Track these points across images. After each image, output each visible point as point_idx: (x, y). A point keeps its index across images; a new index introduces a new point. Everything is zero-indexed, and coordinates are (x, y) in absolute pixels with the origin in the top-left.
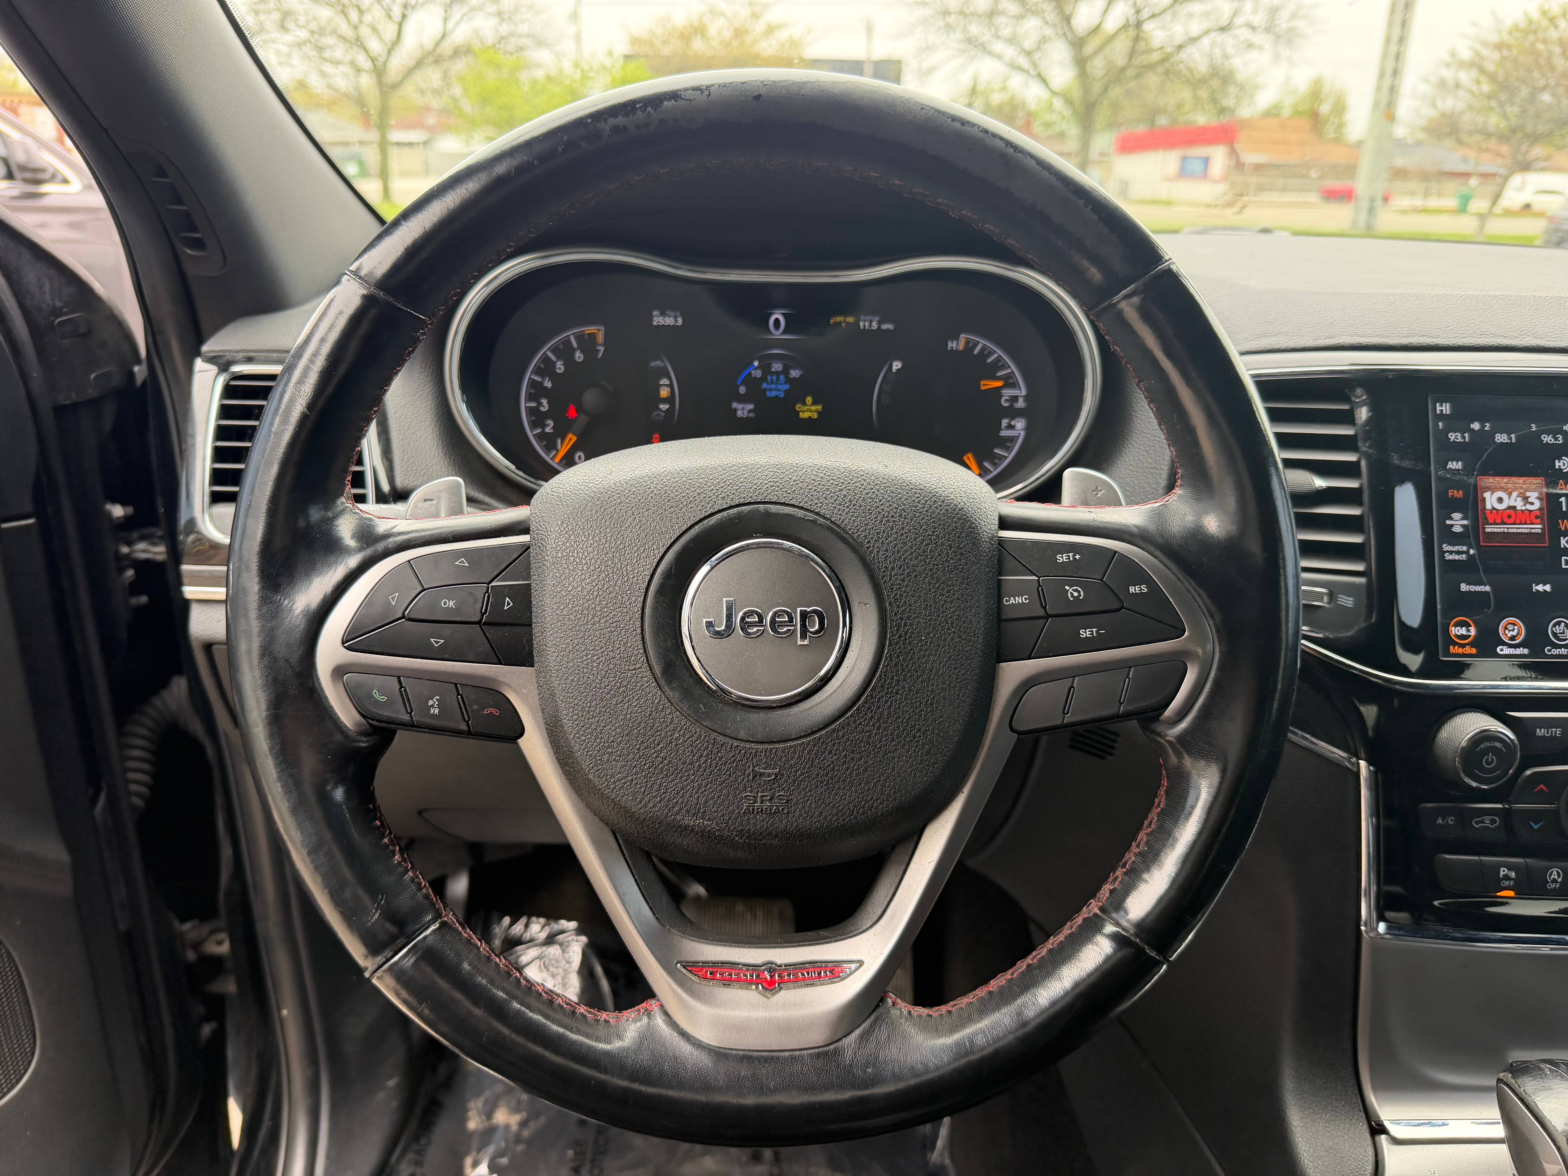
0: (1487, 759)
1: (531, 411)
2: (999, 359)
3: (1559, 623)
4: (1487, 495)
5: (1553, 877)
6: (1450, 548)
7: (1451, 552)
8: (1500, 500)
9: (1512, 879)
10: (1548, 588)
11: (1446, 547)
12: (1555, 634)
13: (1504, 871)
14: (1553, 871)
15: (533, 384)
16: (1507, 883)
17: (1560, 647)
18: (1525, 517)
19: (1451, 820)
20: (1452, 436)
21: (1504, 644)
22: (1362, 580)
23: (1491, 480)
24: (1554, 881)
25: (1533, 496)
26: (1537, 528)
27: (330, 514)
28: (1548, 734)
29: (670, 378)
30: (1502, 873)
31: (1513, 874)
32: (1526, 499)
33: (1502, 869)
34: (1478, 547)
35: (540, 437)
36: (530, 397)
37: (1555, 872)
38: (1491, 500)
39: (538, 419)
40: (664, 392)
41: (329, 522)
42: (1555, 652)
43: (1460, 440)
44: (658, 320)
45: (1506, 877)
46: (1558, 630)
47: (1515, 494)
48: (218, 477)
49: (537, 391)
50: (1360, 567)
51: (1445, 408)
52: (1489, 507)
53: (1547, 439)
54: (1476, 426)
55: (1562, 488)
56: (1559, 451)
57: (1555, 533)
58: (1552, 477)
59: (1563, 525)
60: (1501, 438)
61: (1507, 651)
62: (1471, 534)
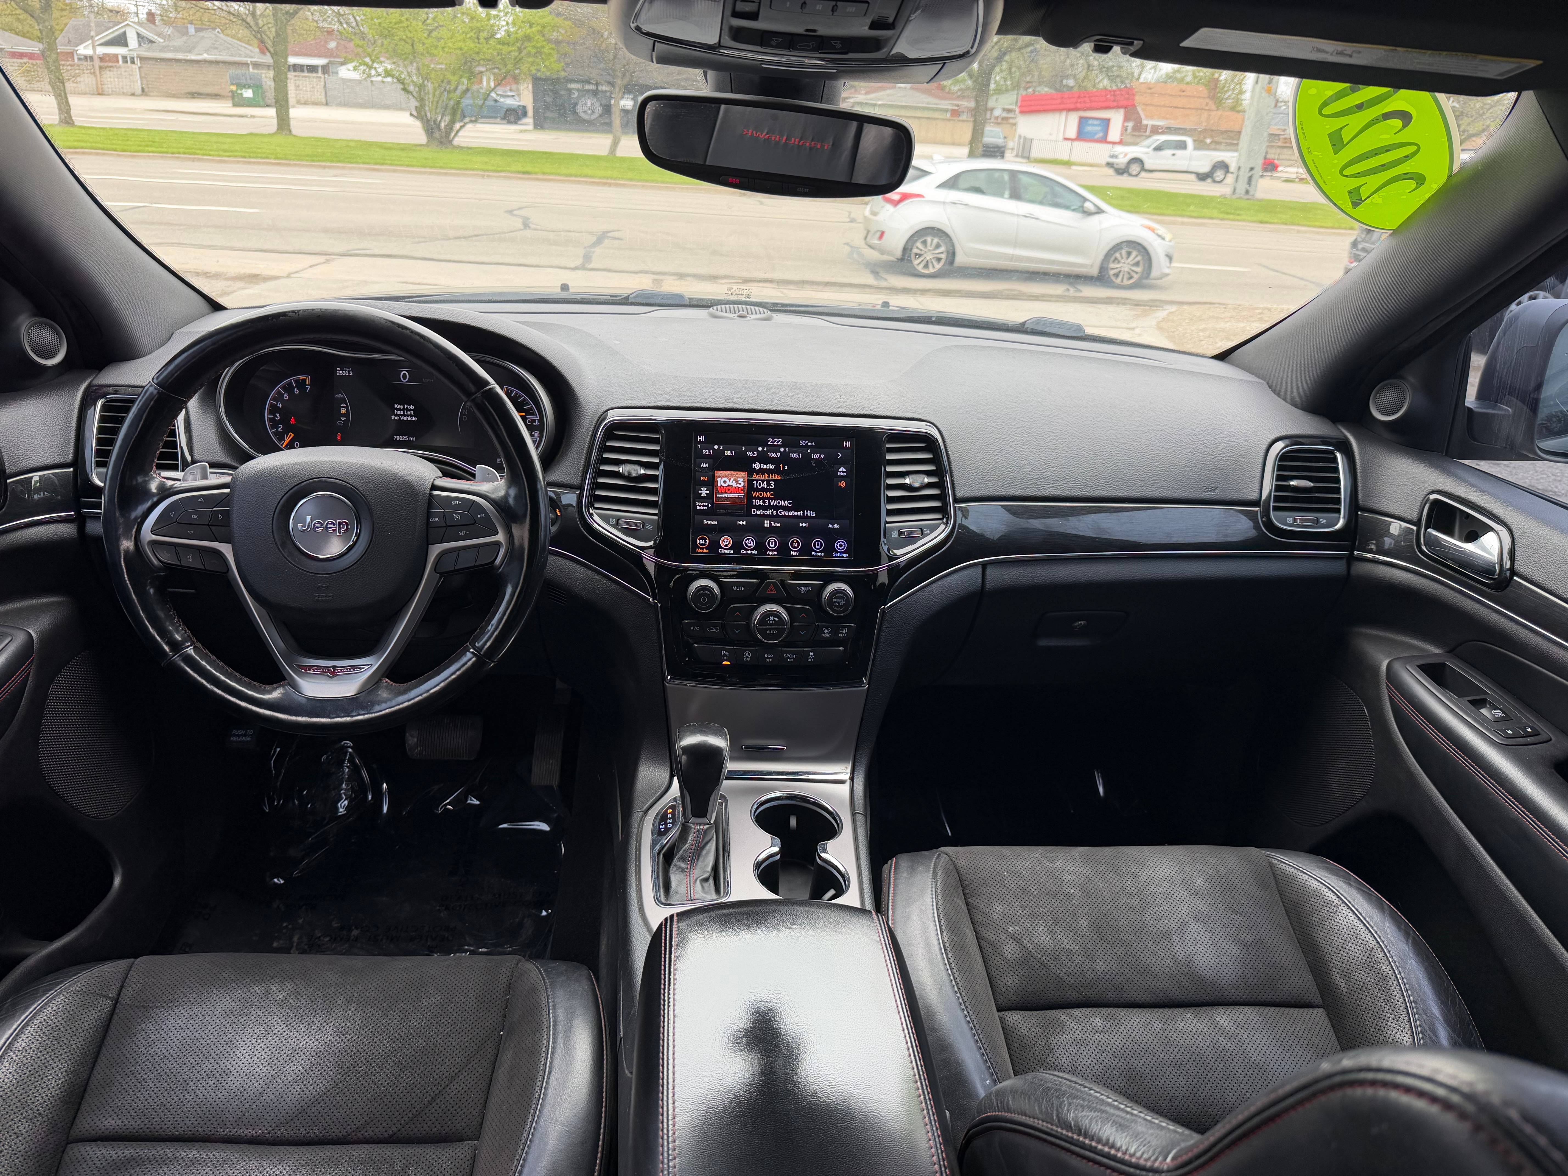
0: (703, 599)
1: (270, 420)
2: (524, 400)
3: (749, 539)
4: (719, 480)
5: (746, 655)
6: (700, 504)
7: (700, 506)
8: (725, 482)
9: (727, 656)
10: (744, 523)
11: (698, 503)
12: (746, 544)
14: (746, 653)
15: (271, 405)
16: (725, 658)
17: (748, 550)
18: (737, 490)
19: (697, 628)
20: (704, 452)
21: (722, 548)
22: (656, 518)
23: (721, 472)
24: (747, 657)
25: (741, 480)
26: (741, 495)
27: (147, 479)
28: (739, 589)
29: (347, 404)
30: (722, 653)
31: (728, 654)
32: (737, 482)
33: (722, 651)
34: (712, 504)
35: (275, 434)
36: (270, 413)
38: (720, 482)
39: (274, 424)
40: (343, 411)
41: (146, 483)
42: (745, 552)
43: (708, 453)
44: (339, 373)
45: (725, 655)
46: (748, 542)
47: (732, 479)
48: (99, 453)
49: (274, 410)
50: (656, 512)
51: (702, 438)
52: (719, 485)
53: (749, 454)
54: (716, 447)
55: (755, 477)
56: (754, 460)
57: (750, 498)
58: (751, 472)
59: (754, 494)
60: (728, 453)
61: (723, 551)
62: (710, 497)
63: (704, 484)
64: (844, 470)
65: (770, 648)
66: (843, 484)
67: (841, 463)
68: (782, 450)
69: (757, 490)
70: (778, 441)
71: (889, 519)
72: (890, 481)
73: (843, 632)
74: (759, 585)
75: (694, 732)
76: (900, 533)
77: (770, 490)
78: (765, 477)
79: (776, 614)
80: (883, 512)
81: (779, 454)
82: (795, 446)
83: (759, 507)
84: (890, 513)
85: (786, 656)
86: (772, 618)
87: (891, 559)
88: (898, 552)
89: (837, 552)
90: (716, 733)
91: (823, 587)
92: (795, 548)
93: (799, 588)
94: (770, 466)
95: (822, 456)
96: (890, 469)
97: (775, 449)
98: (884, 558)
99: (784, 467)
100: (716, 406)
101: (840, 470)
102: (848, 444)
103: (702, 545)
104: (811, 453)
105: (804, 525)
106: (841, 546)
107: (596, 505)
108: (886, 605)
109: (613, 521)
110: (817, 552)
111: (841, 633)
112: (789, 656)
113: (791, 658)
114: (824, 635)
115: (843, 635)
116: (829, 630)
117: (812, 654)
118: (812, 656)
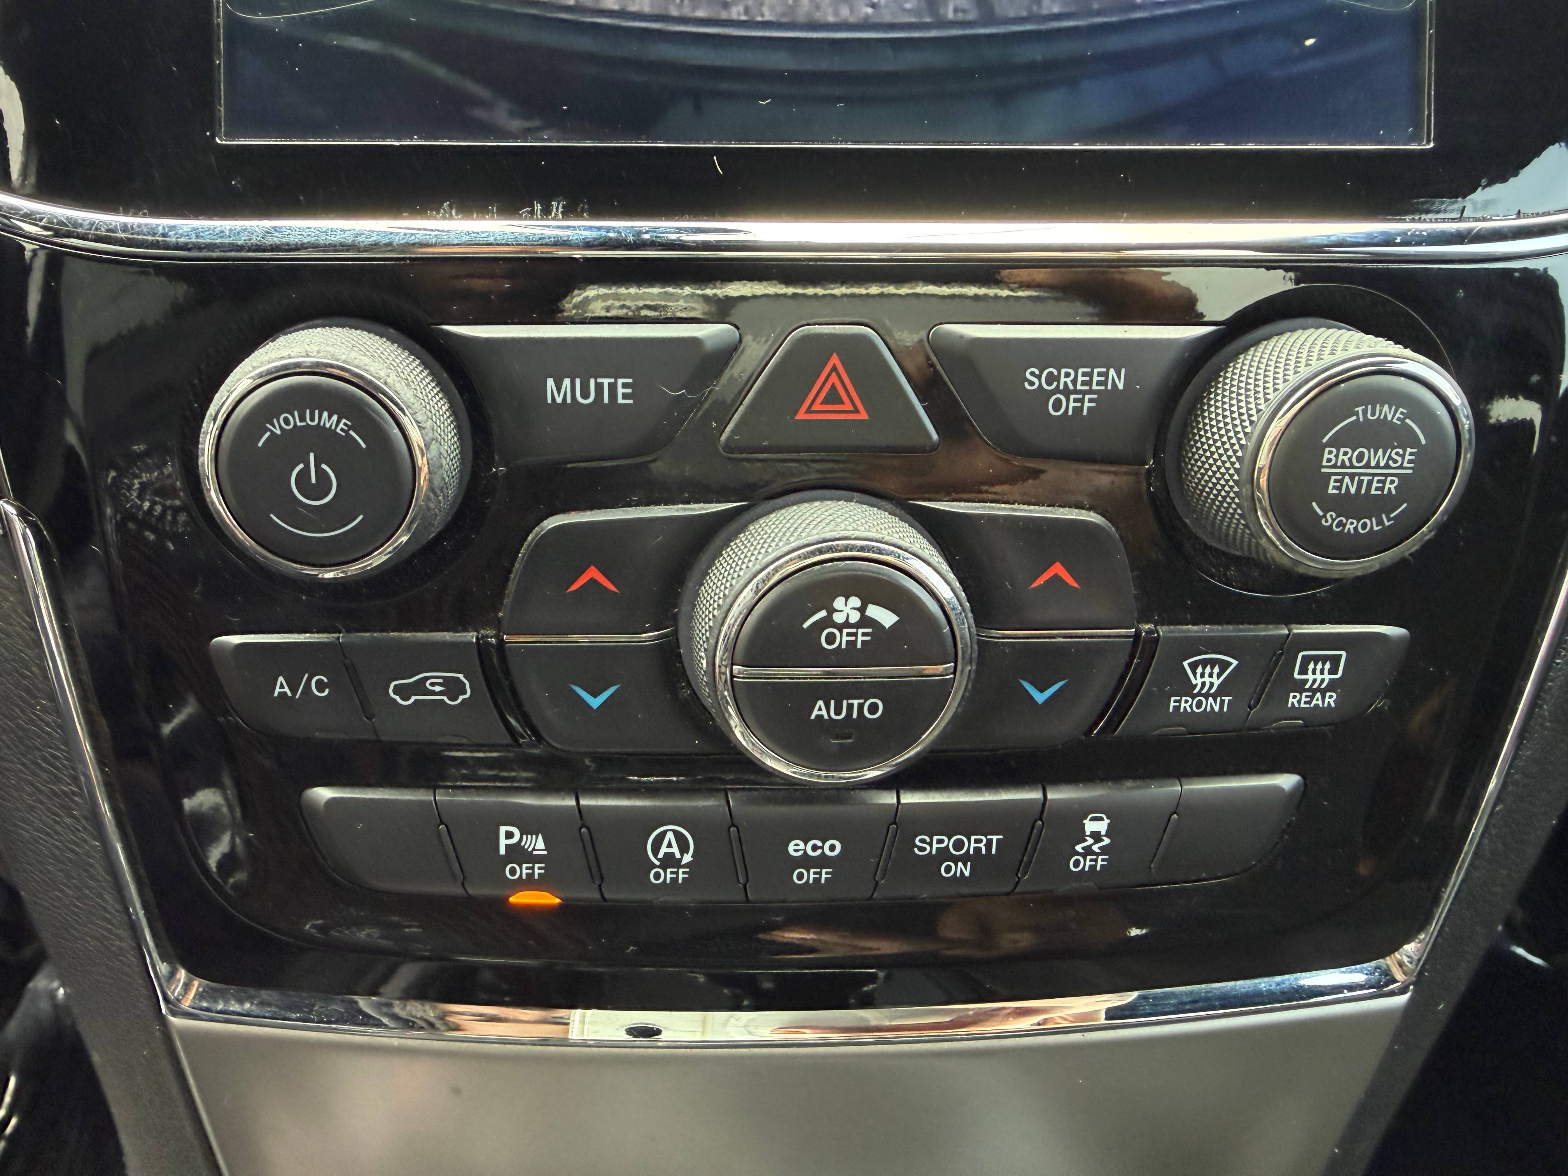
0: (304, 475)
5: (664, 850)
9: (539, 859)
13: (509, 835)
14: (664, 833)
16: (524, 871)
19: (315, 686)
28: (585, 394)
30: (503, 842)
31: (540, 844)
33: (503, 830)
37: (670, 836)
85: (929, 843)
86: (846, 608)
111: (1300, 687)
112: (949, 843)
113: (965, 859)
114: (1186, 704)
115: (1318, 700)
116: (1224, 665)
117: (1102, 827)
118: (1096, 836)
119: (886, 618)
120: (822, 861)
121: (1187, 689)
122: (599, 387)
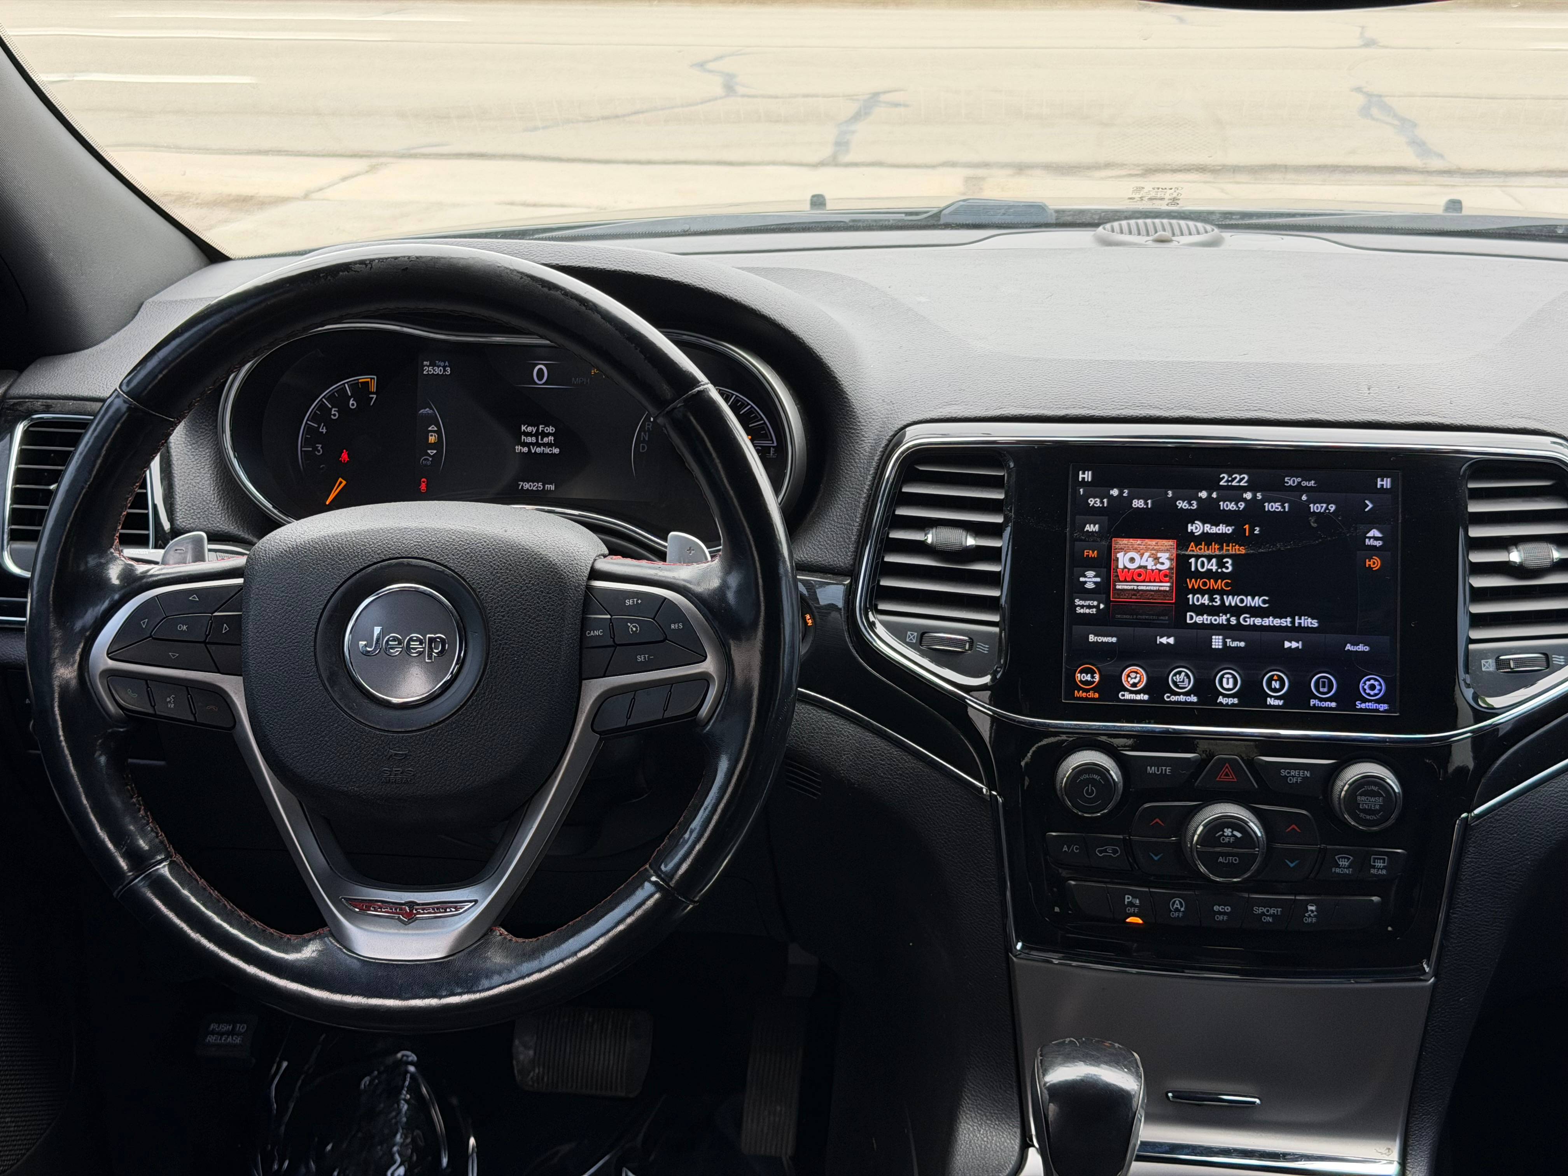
0: (1088, 789)
1: (306, 455)
3: (1180, 673)
4: (1120, 555)
5: (1175, 906)
6: (1082, 603)
7: (1082, 607)
8: (1132, 560)
9: (1137, 906)
10: (1171, 640)
11: (1078, 602)
12: (1175, 683)
13: (1128, 898)
14: (1175, 902)
15: (309, 428)
16: (1132, 910)
17: (1179, 694)
18: (1156, 576)
19: (1075, 849)
20: (1091, 502)
21: (1126, 690)
22: (996, 630)
23: (1125, 541)
24: (1177, 910)
25: (1164, 557)
26: (1165, 586)
27: (103, 561)
28: (1158, 771)
29: (438, 426)
30: (1126, 900)
31: (1138, 901)
32: (1157, 559)
33: (1127, 896)
34: (1107, 602)
36: (306, 442)
37: (1177, 902)
38: (1123, 560)
39: (312, 463)
40: (432, 439)
41: (102, 567)
42: (1174, 698)
43: (1098, 504)
44: (428, 370)
45: (1131, 904)
46: (1178, 678)
47: (1146, 555)
48: (17, 517)
49: (312, 436)
50: (996, 618)
51: (1088, 476)
52: (1121, 566)
53: (1182, 504)
54: (1115, 492)
55: (1193, 549)
56: (1192, 517)
57: (1181, 590)
58: (1184, 540)
59: (1191, 583)
60: (1138, 503)
61: (1128, 696)
62: (1103, 590)
63: (1090, 564)
64: (1378, 534)
65: (1224, 892)
66: (1375, 563)
67: (1372, 520)
68: (1248, 496)
69: (1197, 575)
70: (1241, 479)
71: (1475, 634)
72: (1477, 557)
73: (1379, 866)
74: (1200, 765)
75: (1070, 1057)
76: (1500, 664)
77: (1223, 576)
78: (1214, 549)
79: (1237, 824)
80: (1463, 621)
81: (1242, 505)
82: (1275, 489)
83: (1201, 610)
84: (1479, 621)
85: (1259, 910)
86: (1228, 832)
87: (1480, 715)
88: (1496, 702)
89: (1365, 700)
90: (1117, 1060)
91: (1334, 772)
92: (1275, 690)
93: (1284, 773)
94: (1223, 529)
95: (1332, 508)
96: (1476, 532)
97: (1234, 493)
98: (1465, 712)
99: (1252, 530)
100: (1114, 413)
101: (1370, 534)
102: (1387, 483)
103: (1087, 683)
104: (1309, 501)
105: (1294, 645)
106: (1372, 687)
107: (882, 607)
108: (1470, 811)
109: (913, 636)
110: (1321, 700)
111: (1374, 867)
112: (1265, 910)
113: (1270, 916)
114: (1338, 870)
115: (1380, 872)
116: (1349, 859)
117: (1313, 908)
118: (1312, 911)
119: (1239, 835)
120: (1224, 913)
121: (1338, 866)
122: (1162, 769)
